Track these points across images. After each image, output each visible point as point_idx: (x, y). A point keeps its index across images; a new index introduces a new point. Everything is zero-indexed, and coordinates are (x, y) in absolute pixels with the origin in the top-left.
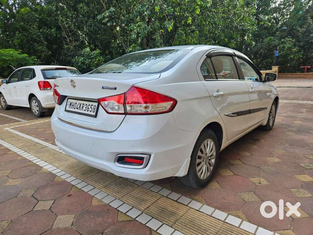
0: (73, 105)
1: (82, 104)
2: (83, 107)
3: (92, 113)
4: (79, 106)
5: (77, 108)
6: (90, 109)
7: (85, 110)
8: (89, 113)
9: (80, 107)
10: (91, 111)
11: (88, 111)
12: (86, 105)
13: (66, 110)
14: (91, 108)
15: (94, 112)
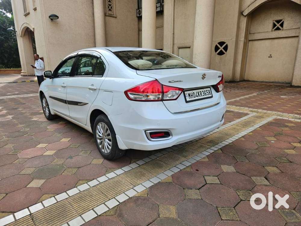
0: (192, 95)
1: (199, 92)
2: (201, 94)
3: (209, 96)
4: (197, 94)
5: (197, 96)
6: (207, 94)
7: (204, 96)
8: (207, 96)
9: (199, 95)
10: (208, 95)
11: (206, 95)
12: (203, 91)
13: (187, 102)
14: (207, 92)
15: (210, 94)
